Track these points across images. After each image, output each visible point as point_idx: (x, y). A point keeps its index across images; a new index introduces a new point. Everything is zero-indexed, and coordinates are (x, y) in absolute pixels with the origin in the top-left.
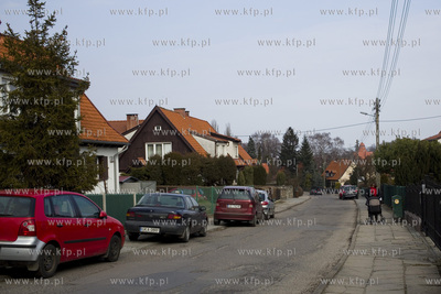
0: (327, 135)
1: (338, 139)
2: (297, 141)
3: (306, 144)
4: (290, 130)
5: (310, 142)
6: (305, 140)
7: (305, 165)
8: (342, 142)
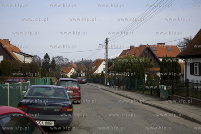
0: (62, 57)
1: (66, 58)
2: (50, 59)
3: (53, 60)
4: (47, 54)
5: (55, 59)
6: (53, 59)
7: (53, 68)
8: (68, 60)
